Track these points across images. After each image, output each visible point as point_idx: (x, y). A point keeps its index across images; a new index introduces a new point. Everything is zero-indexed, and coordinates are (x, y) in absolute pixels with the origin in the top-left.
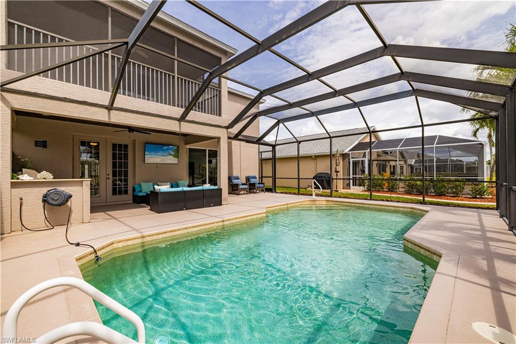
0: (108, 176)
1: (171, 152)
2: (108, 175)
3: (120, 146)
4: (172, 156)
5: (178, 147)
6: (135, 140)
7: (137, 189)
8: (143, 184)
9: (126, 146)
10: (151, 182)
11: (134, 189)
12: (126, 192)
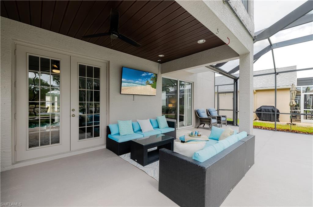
0: (72, 113)
1: (149, 80)
2: (73, 110)
3: (90, 68)
4: (150, 86)
5: (156, 75)
6: (109, 62)
7: (114, 131)
8: (121, 123)
9: (97, 70)
10: (130, 120)
11: (108, 131)
12: (97, 134)
